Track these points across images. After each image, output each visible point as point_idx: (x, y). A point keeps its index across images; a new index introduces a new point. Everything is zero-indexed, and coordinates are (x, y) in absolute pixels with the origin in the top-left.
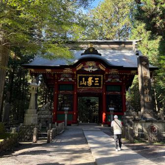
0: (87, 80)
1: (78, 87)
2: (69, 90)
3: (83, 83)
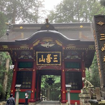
0: (45, 57)
1: (37, 64)
2: (29, 68)
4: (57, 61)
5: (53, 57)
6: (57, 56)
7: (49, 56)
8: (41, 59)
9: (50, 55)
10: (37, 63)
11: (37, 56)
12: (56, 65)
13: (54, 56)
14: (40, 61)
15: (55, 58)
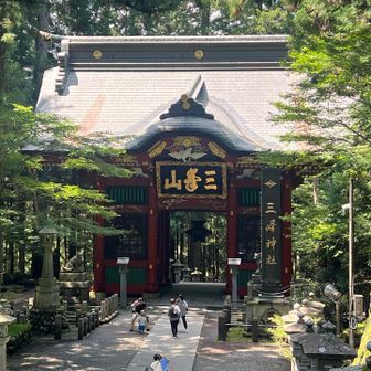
0: (182, 175)
1: (160, 195)
2: (136, 204)
3: (173, 185)
4: (215, 187)
5: (204, 177)
6: (214, 173)
7: (192, 174)
8: (170, 182)
9: (196, 170)
10: (159, 190)
11: (158, 174)
12: (214, 196)
13: (207, 173)
14: (167, 186)
15: (209, 180)
